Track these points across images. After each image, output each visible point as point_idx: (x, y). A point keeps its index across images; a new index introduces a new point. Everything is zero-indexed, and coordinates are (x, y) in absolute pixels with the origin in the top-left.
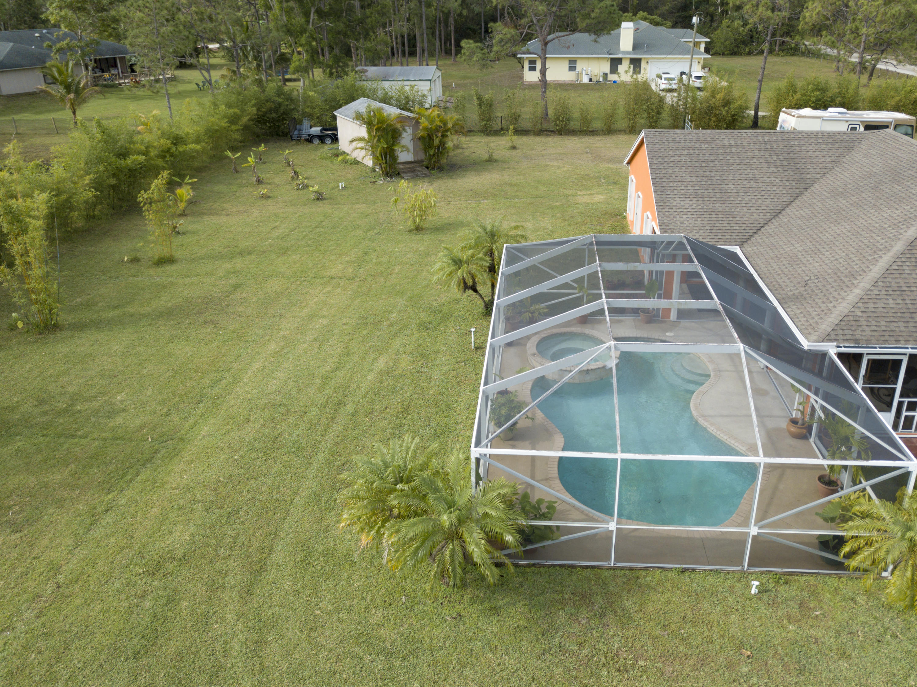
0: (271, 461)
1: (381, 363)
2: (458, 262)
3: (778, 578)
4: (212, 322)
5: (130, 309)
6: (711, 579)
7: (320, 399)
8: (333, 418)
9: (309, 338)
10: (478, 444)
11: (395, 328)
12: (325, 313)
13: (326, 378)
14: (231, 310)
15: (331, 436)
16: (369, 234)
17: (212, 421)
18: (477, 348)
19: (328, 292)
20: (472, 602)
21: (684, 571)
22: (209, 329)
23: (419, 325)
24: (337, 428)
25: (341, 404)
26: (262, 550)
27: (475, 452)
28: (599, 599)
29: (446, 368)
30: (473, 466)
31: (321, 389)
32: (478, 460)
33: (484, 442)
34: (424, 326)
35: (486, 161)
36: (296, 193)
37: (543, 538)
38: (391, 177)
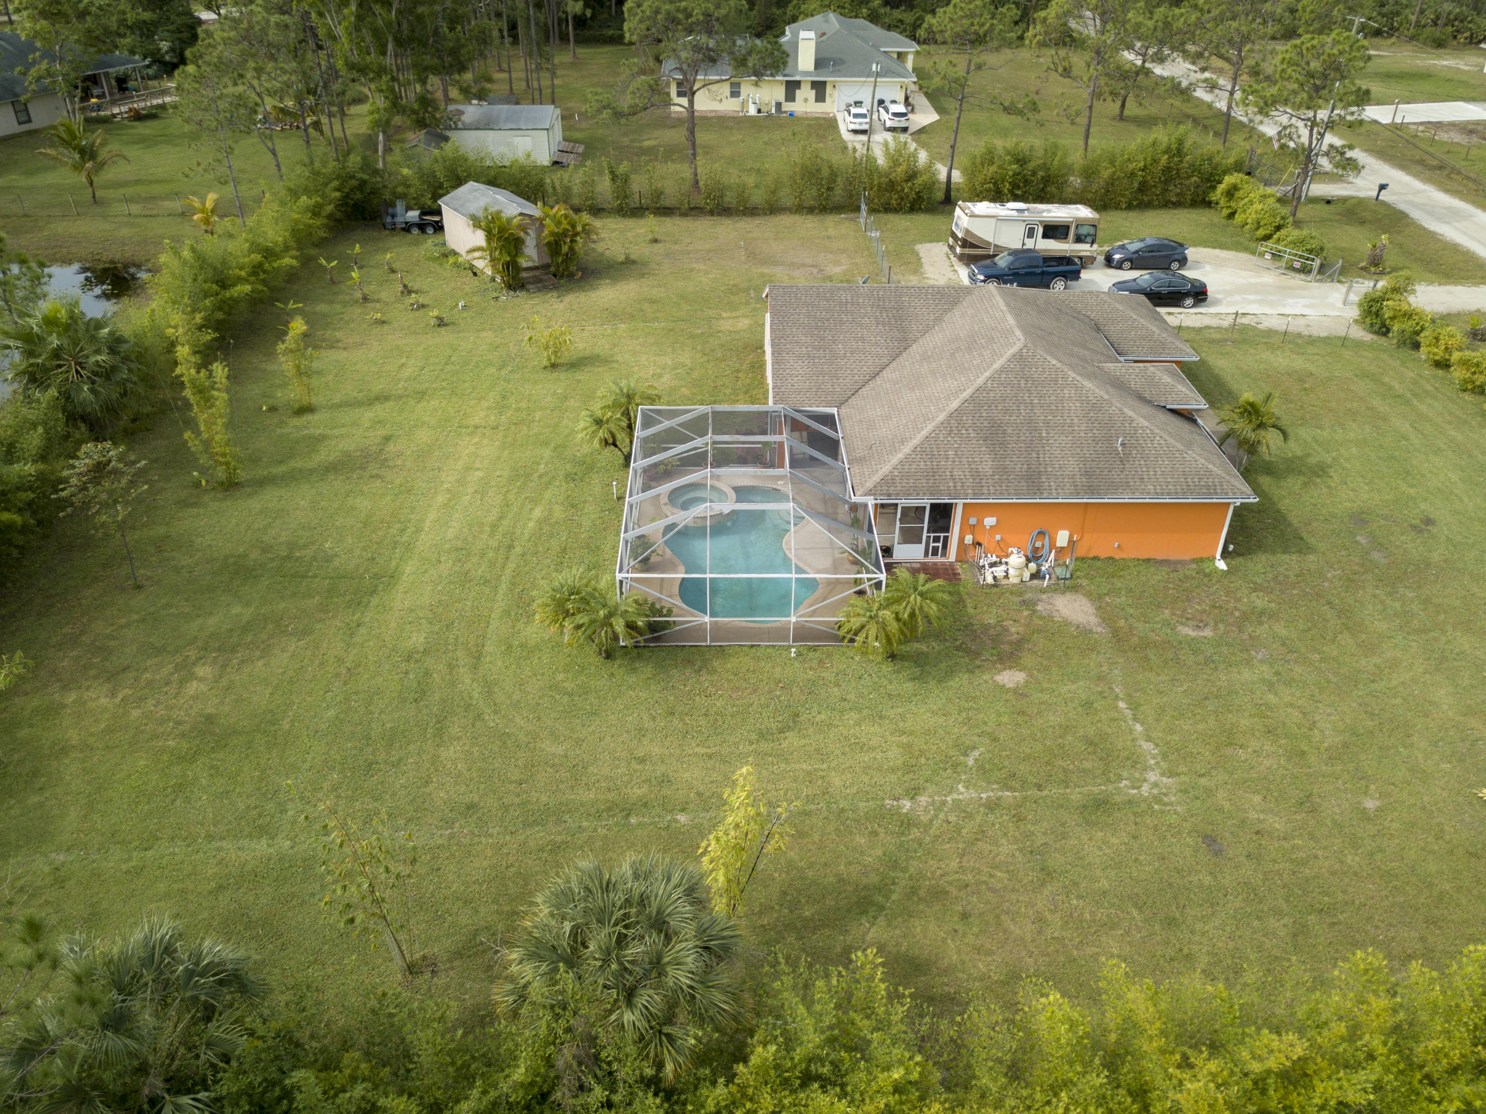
0: (466, 590)
1: (537, 513)
2: (599, 422)
3: (810, 648)
4: (377, 476)
5: (294, 464)
6: (769, 650)
7: (494, 543)
8: (507, 558)
9: (470, 490)
10: (621, 571)
11: (545, 480)
12: (478, 465)
13: (494, 526)
14: (391, 463)
15: (508, 571)
16: (503, 372)
17: (410, 562)
18: (619, 499)
19: (476, 443)
20: (620, 666)
21: (752, 646)
22: (378, 483)
23: (567, 476)
24: (511, 566)
25: (510, 547)
26: (477, 645)
27: (619, 576)
28: (699, 663)
29: (593, 516)
30: (618, 585)
31: (492, 534)
32: (621, 582)
33: (625, 569)
34: (570, 477)
35: (622, 263)
36: (411, 315)
37: (664, 629)
38: (515, 290)
